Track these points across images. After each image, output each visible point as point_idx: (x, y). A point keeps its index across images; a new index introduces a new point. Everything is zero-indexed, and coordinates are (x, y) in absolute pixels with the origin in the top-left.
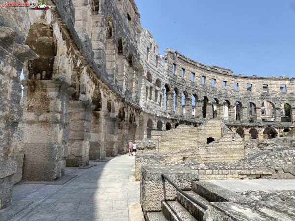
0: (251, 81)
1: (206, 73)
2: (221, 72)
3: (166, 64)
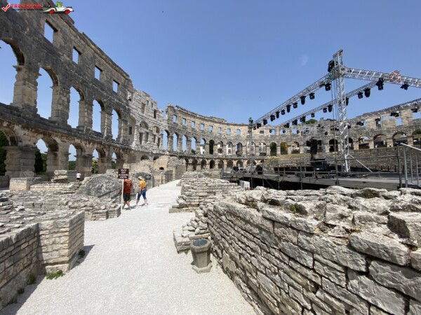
0: (240, 128)
1: (205, 122)
2: (217, 121)
3: (167, 116)
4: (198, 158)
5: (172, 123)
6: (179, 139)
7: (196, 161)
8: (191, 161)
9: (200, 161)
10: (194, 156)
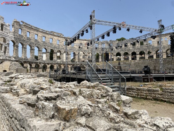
1: (46, 35)
2: (56, 35)
3: (13, 29)
4: (40, 63)
5: (18, 35)
6: (24, 48)
7: (39, 66)
8: (33, 65)
9: (41, 65)
10: (37, 61)
